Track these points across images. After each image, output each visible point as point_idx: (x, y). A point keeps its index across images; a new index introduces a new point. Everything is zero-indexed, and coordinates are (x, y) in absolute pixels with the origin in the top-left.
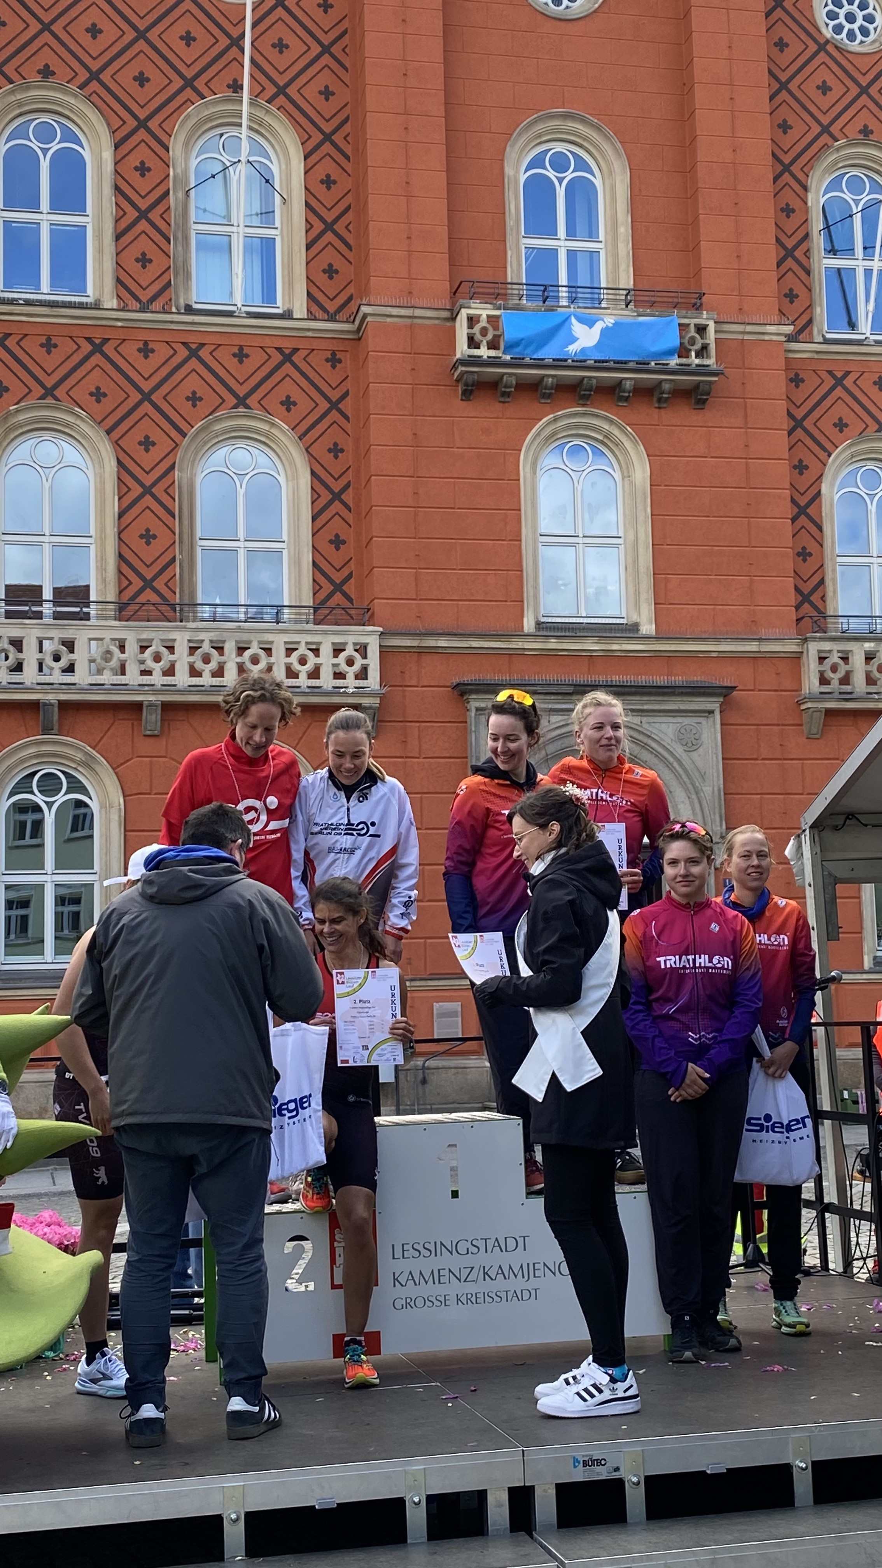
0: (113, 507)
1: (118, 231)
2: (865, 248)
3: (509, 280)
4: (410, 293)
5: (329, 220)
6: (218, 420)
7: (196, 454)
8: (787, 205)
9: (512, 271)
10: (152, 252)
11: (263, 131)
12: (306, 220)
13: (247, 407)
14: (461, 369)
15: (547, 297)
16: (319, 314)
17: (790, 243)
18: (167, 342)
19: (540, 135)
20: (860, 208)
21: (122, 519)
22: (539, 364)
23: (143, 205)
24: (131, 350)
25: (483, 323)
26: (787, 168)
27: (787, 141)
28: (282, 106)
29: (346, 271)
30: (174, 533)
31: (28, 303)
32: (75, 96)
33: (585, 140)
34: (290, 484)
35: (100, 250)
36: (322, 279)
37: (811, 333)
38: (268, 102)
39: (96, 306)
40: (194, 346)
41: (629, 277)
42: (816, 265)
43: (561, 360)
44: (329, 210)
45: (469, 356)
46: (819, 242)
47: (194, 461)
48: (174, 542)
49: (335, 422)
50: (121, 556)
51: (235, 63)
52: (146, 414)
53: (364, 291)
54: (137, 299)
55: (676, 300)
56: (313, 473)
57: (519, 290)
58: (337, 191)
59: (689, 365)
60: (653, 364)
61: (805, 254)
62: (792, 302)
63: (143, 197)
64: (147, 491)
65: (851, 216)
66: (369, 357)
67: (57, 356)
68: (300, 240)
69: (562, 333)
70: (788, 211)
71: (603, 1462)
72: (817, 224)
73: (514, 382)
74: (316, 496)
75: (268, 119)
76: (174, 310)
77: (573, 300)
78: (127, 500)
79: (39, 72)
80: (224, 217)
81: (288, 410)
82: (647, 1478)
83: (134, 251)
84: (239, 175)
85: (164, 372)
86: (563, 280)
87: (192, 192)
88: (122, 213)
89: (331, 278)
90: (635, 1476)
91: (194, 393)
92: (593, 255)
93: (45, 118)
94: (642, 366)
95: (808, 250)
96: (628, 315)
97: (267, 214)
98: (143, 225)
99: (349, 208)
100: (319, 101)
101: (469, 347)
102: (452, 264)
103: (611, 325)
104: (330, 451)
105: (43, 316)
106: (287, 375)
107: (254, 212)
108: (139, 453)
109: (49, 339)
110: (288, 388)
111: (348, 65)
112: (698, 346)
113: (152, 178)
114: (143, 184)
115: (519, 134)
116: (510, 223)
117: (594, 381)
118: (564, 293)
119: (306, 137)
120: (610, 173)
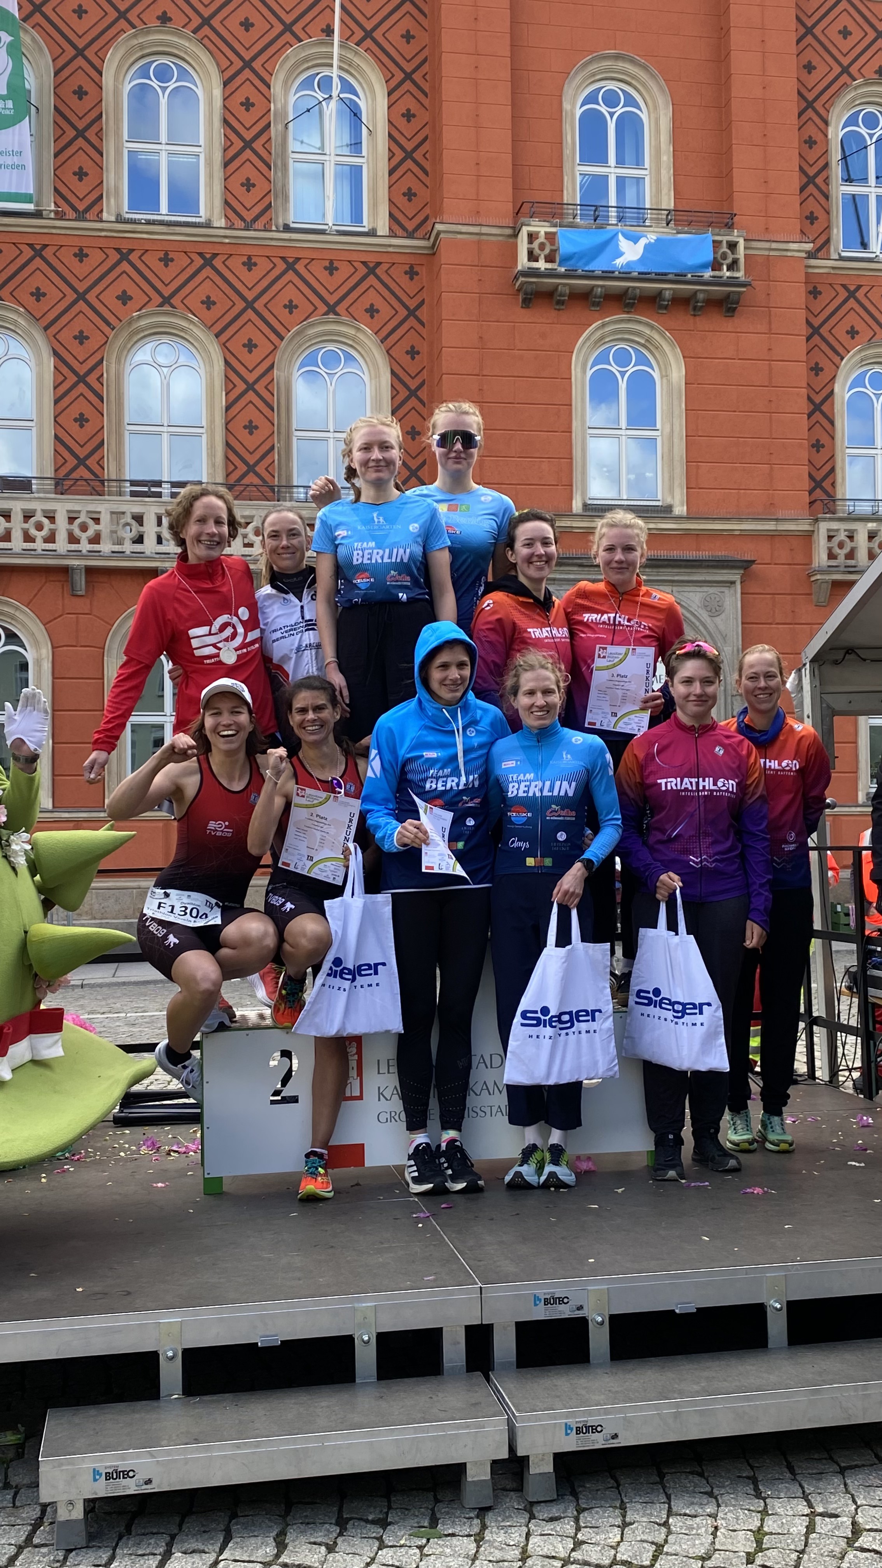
0: (221, 401)
1: (227, 159)
2: (877, 178)
3: (565, 202)
4: (478, 212)
5: (409, 149)
6: (312, 325)
7: (292, 357)
8: (810, 137)
9: (568, 194)
10: (255, 177)
11: (353, 72)
12: (389, 149)
13: (337, 314)
14: (522, 279)
15: (598, 216)
16: (400, 232)
17: (811, 172)
18: (268, 257)
19: (594, 75)
20: (874, 140)
21: (229, 412)
22: (590, 276)
23: (248, 136)
24: (236, 263)
25: (542, 238)
26: (810, 105)
27: (811, 80)
28: (368, 49)
29: (423, 194)
30: (273, 425)
31: (149, 222)
32: (189, 39)
33: (633, 78)
34: (373, 381)
35: (210, 176)
36: (402, 201)
37: (828, 252)
38: (358, 44)
39: (208, 225)
40: (291, 260)
41: (670, 199)
42: (834, 190)
43: (610, 272)
44: (409, 140)
45: (529, 268)
46: (837, 171)
47: (290, 361)
48: (273, 432)
49: (412, 327)
50: (228, 444)
51: (328, 10)
52: (250, 320)
53: (438, 211)
54: (242, 219)
55: (711, 220)
56: (393, 373)
57: (573, 210)
58: (416, 124)
59: (721, 277)
60: (689, 276)
61: (824, 181)
62: (812, 223)
63: (248, 129)
64: (250, 387)
65: (866, 147)
66: (442, 271)
67: (174, 268)
68: (384, 167)
69: (609, 249)
70: (811, 142)
71: (566, 1300)
72: (836, 155)
73: (568, 292)
74: (395, 393)
75: (357, 60)
76: (274, 228)
77: (620, 219)
78: (234, 395)
79: (158, 18)
80: (319, 149)
81: (372, 317)
82: (612, 1318)
83: (239, 177)
84: (331, 109)
85: (265, 283)
86: (613, 201)
87: (291, 125)
88: (229, 143)
89: (410, 200)
90: (599, 1315)
91: (291, 301)
92: (639, 180)
93: (164, 60)
94: (679, 278)
95: (827, 178)
96: (668, 233)
97: (356, 146)
98: (248, 153)
99: (426, 138)
100: (401, 44)
101: (529, 260)
102: (516, 188)
103: (653, 241)
104: (407, 353)
105: (161, 234)
106: (371, 286)
107: (345, 144)
108: (243, 354)
109: (166, 254)
110: (371, 297)
111: (427, 12)
112: (729, 261)
113: (256, 113)
114: (248, 118)
115: (576, 73)
116: (567, 152)
117: (638, 291)
118: (613, 213)
119: (390, 75)
120: (656, 108)
